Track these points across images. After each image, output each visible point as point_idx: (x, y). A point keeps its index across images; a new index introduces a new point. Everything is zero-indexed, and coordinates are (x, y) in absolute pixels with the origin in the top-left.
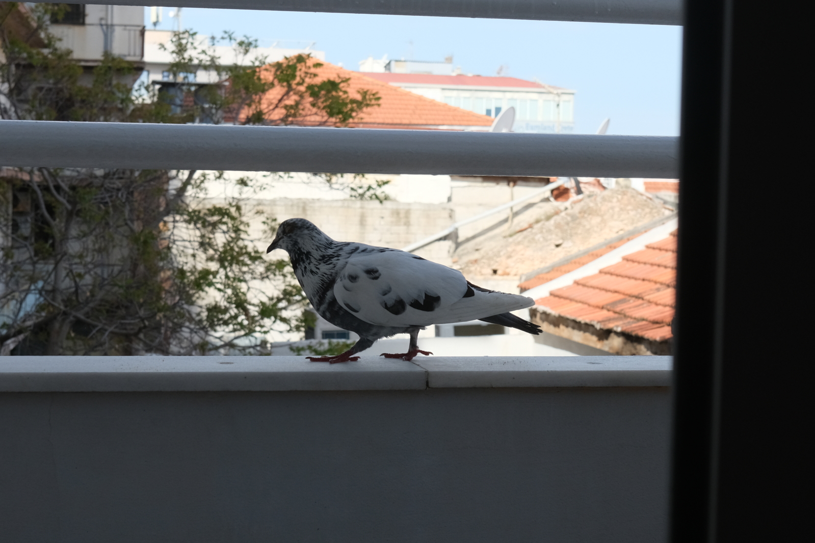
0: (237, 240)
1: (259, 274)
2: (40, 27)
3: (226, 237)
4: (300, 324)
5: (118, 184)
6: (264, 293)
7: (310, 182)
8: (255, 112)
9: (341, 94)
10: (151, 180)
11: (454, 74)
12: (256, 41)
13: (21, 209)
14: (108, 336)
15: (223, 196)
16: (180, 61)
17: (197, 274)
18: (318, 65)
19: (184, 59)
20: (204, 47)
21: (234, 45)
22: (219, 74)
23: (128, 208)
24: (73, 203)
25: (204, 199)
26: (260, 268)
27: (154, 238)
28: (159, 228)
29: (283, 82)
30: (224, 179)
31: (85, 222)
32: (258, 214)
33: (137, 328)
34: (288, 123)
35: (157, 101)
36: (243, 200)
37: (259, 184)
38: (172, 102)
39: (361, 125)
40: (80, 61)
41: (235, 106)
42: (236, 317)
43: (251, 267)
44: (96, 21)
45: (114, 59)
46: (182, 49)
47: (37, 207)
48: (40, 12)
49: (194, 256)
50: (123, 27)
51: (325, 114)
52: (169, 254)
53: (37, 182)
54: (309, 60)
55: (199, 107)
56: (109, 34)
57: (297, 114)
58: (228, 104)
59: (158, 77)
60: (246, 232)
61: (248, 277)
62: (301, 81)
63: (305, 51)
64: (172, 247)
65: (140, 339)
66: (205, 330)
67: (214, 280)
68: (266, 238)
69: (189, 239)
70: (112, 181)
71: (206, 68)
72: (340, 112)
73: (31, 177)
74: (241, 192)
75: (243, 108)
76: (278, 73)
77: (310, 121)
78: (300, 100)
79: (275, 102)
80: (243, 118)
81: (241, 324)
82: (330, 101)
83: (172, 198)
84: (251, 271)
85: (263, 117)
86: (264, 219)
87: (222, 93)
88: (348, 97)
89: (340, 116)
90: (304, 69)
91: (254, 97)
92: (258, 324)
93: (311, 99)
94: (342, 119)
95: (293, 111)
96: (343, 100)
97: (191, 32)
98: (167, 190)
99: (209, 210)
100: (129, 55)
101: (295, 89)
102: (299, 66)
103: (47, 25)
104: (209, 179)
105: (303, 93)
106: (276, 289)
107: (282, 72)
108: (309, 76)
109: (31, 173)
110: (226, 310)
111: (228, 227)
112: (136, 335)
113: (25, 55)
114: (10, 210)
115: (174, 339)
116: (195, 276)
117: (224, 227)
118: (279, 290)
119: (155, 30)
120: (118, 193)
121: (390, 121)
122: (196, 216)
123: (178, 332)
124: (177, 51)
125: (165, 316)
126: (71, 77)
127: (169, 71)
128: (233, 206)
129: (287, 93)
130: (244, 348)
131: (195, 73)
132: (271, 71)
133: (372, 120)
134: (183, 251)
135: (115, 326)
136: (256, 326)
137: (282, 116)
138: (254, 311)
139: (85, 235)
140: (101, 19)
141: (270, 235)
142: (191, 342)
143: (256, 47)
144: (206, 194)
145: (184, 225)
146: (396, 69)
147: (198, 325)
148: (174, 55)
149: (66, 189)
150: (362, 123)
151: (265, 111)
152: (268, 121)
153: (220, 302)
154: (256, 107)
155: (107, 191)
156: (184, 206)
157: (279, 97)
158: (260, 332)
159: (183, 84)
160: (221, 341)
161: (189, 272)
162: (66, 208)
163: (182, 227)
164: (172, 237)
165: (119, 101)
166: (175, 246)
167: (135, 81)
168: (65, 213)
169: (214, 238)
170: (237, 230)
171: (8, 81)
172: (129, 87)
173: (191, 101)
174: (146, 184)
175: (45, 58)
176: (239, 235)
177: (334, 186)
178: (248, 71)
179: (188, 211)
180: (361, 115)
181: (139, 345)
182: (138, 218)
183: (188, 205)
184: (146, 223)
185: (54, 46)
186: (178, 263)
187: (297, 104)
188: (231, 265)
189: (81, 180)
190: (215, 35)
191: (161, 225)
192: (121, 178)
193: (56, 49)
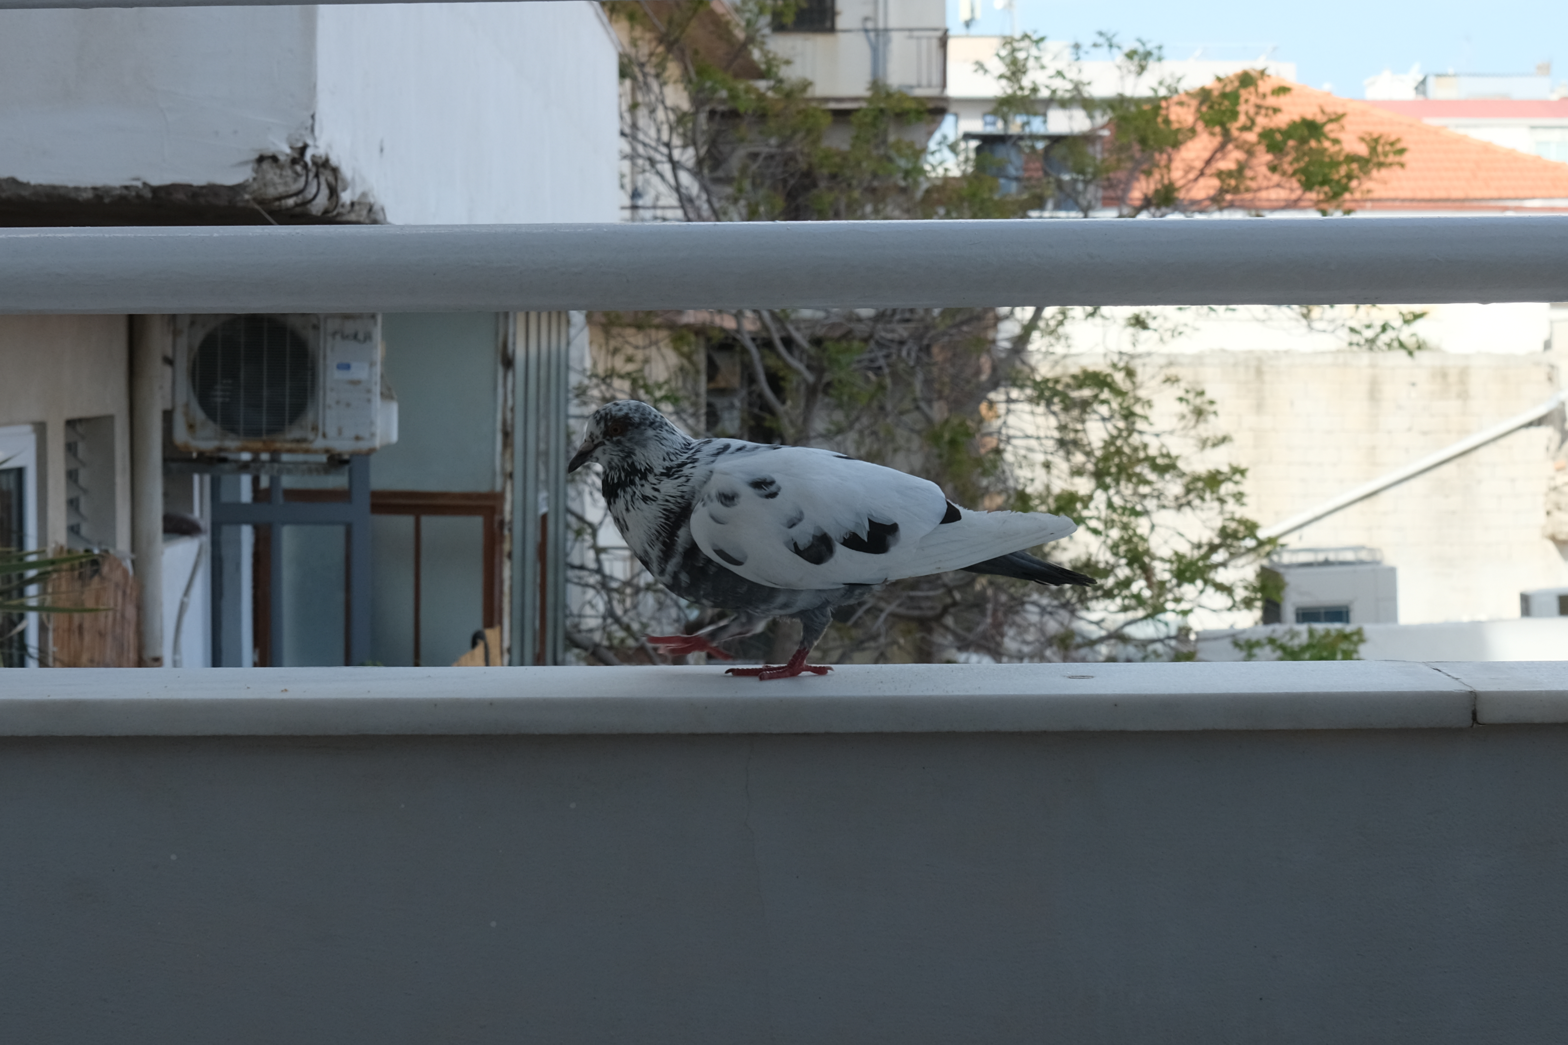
0: (1130, 435)
1: (1171, 498)
2: (750, 40)
3: (1106, 429)
4: (1252, 595)
5: (902, 331)
6: (1181, 535)
7: (1270, 319)
8: (1159, 186)
9: (1327, 144)
10: (963, 323)
11: (1555, 97)
12: (1160, 48)
13: (721, 383)
14: (886, 620)
15: (1101, 350)
16: (1015, 92)
17: (1051, 501)
18: (1282, 90)
19: (1021, 88)
20: (1061, 65)
21: (1119, 57)
22: (1091, 117)
23: (919, 377)
24: (817, 369)
25: (1065, 356)
26: (1174, 488)
27: (969, 435)
28: (979, 413)
29: (1214, 126)
30: (1103, 317)
31: (840, 406)
32: (1168, 384)
33: (939, 607)
34: (1224, 204)
35: (973, 172)
36: (1140, 356)
37: (1169, 325)
38: (1001, 172)
39: (1369, 204)
40: (827, 100)
41: (1121, 175)
42: (1126, 583)
43: (1159, 485)
44: (857, 24)
45: (889, 95)
46: (1019, 70)
47: (751, 379)
48: (750, 11)
49: (1047, 466)
50: (907, 33)
51: (1295, 184)
52: (999, 464)
53: (750, 332)
54: (1264, 81)
55: (1051, 179)
56: (881, 48)
57: (1242, 187)
58: (1107, 170)
59: (976, 125)
60: (1146, 418)
61: (1151, 504)
62: (1249, 123)
63: (1252, 65)
64: (1004, 450)
65: (947, 628)
66: (1070, 607)
67: (1085, 513)
68: (1184, 428)
69: (1035, 434)
70: (889, 326)
71: (1064, 104)
72: (1325, 182)
73: (739, 323)
74: (1137, 340)
75: (1138, 179)
76: (1204, 109)
77: (1269, 200)
78: (1247, 161)
79: (1199, 164)
80: (1138, 199)
81: (1138, 597)
82: (1306, 159)
83: (1003, 355)
84: (1156, 493)
85: (1176, 194)
86: (1181, 393)
87: (1097, 152)
88: (1341, 150)
89: (1326, 188)
90: (1253, 99)
91: (1157, 156)
92: (1170, 596)
93: (1269, 157)
94: (1331, 194)
95: (1233, 182)
96: (1331, 157)
97: (1035, 37)
98: (994, 342)
99: (1074, 377)
100: (919, 86)
101: (1236, 139)
102: (1244, 94)
103: (764, 36)
104: (1073, 318)
105: (1253, 145)
106: (1206, 527)
107: (1211, 107)
108: (1263, 112)
109: (738, 316)
110: (1108, 571)
111: (1110, 408)
112: (938, 618)
113: (724, 94)
114: (703, 386)
115: (1011, 626)
116: (1048, 505)
117: (1104, 410)
118: (1213, 529)
119: (968, 36)
120: (900, 351)
121: (1426, 195)
122: (1050, 389)
123: (1017, 613)
124: (1008, 74)
125: (991, 583)
126: (809, 131)
127: (995, 113)
128: (1120, 370)
129: (1222, 147)
130: (1144, 644)
131: (1045, 115)
132: (1189, 106)
133: (1391, 194)
134: (1025, 457)
135: (897, 602)
136: (1166, 601)
137: (1212, 192)
138: (1162, 572)
139: (840, 431)
140: (866, 19)
141: (1192, 423)
142: (1042, 630)
143: (1160, 59)
144: (1069, 346)
145: (1027, 407)
146: (1438, 91)
147: (1056, 598)
148: (1004, 82)
149: (804, 343)
150: (1372, 200)
151: (1179, 183)
152: (1186, 203)
153: (1097, 555)
154: (1162, 177)
155: (880, 345)
156: (1026, 370)
157: (1206, 155)
158: (1174, 611)
159: (1021, 138)
160: (1101, 628)
161: (1037, 498)
162: (805, 380)
163: (1022, 411)
164: (1004, 431)
165: (900, 175)
166: (1009, 448)
167: (930, 134)
168: (803, 388)
169: (1084, 430)
170: (1129, 415)
171: (694, 144)
172: (918, 147)
173: (1037, 170)
174: (954, 331)
175: (761, 97)
176: (1133, 423)
177: (1317, 325)
178: (1146, 107)
179: (1034, 381)
180: (1368, 185)
181: (945, 637)
182: (940, 398)
183: (1033, 370)
184: (956, 405)
185: (776, 74)
186: (1017, 480)
187: (1241, 168)
188: (1118, 482)
189: (833, 326)
190: (1080, 41)
191: (983, 408)
192: (907, 321)
193: (780, 81)
